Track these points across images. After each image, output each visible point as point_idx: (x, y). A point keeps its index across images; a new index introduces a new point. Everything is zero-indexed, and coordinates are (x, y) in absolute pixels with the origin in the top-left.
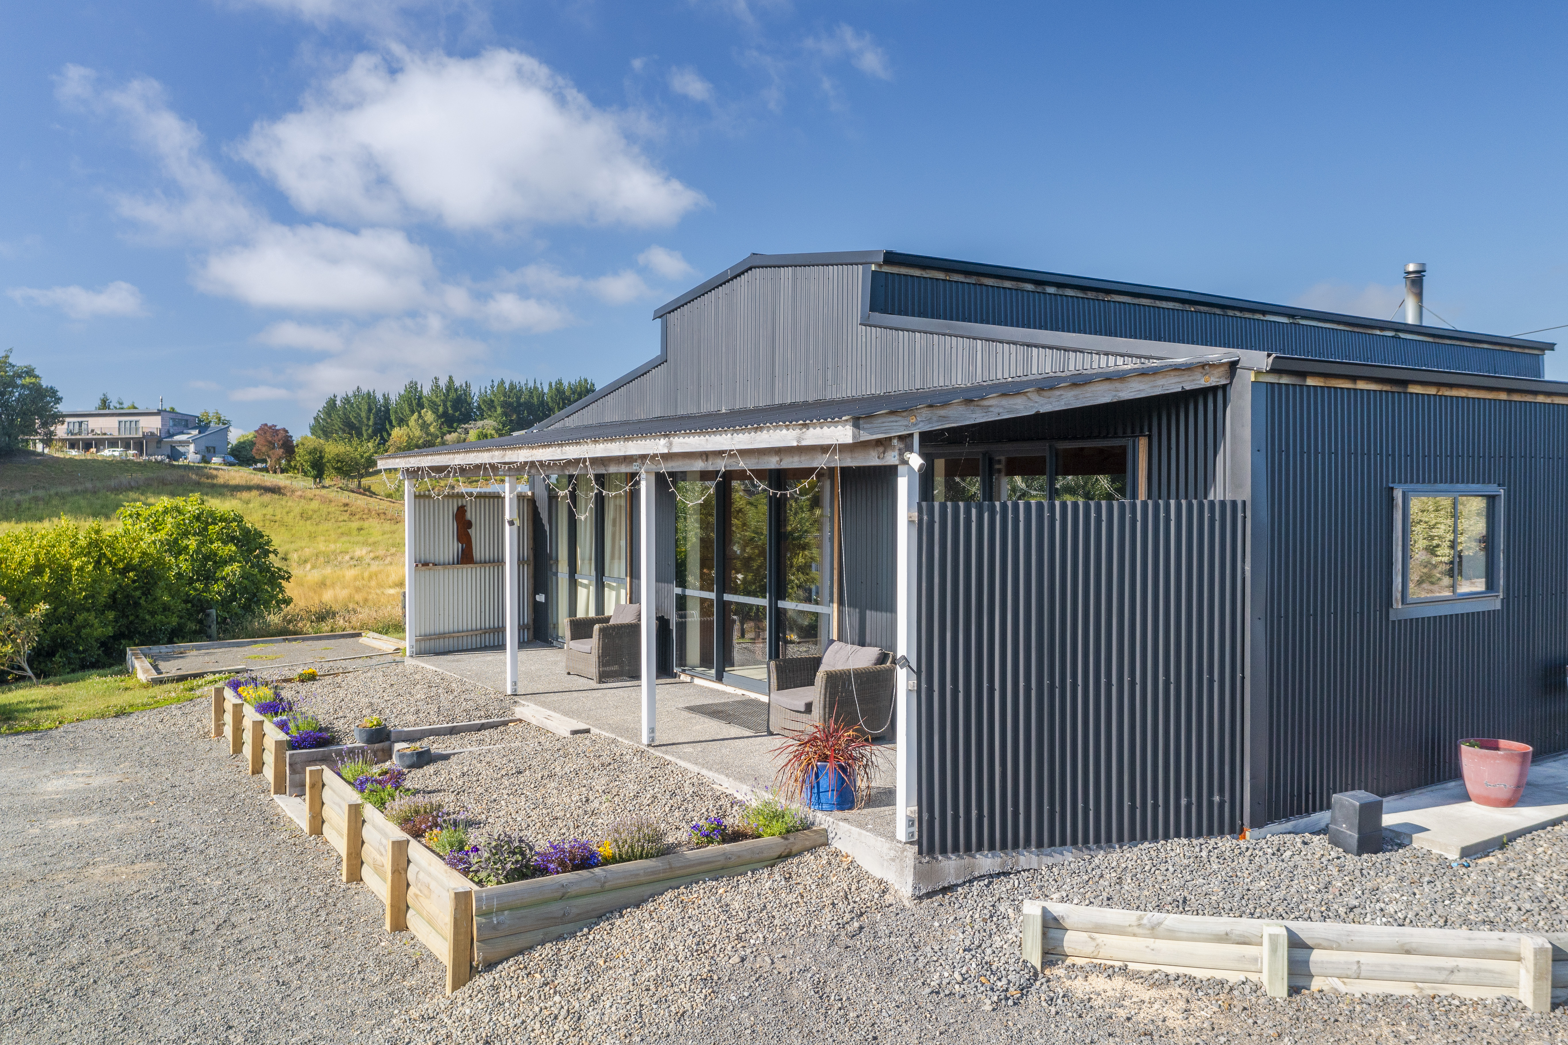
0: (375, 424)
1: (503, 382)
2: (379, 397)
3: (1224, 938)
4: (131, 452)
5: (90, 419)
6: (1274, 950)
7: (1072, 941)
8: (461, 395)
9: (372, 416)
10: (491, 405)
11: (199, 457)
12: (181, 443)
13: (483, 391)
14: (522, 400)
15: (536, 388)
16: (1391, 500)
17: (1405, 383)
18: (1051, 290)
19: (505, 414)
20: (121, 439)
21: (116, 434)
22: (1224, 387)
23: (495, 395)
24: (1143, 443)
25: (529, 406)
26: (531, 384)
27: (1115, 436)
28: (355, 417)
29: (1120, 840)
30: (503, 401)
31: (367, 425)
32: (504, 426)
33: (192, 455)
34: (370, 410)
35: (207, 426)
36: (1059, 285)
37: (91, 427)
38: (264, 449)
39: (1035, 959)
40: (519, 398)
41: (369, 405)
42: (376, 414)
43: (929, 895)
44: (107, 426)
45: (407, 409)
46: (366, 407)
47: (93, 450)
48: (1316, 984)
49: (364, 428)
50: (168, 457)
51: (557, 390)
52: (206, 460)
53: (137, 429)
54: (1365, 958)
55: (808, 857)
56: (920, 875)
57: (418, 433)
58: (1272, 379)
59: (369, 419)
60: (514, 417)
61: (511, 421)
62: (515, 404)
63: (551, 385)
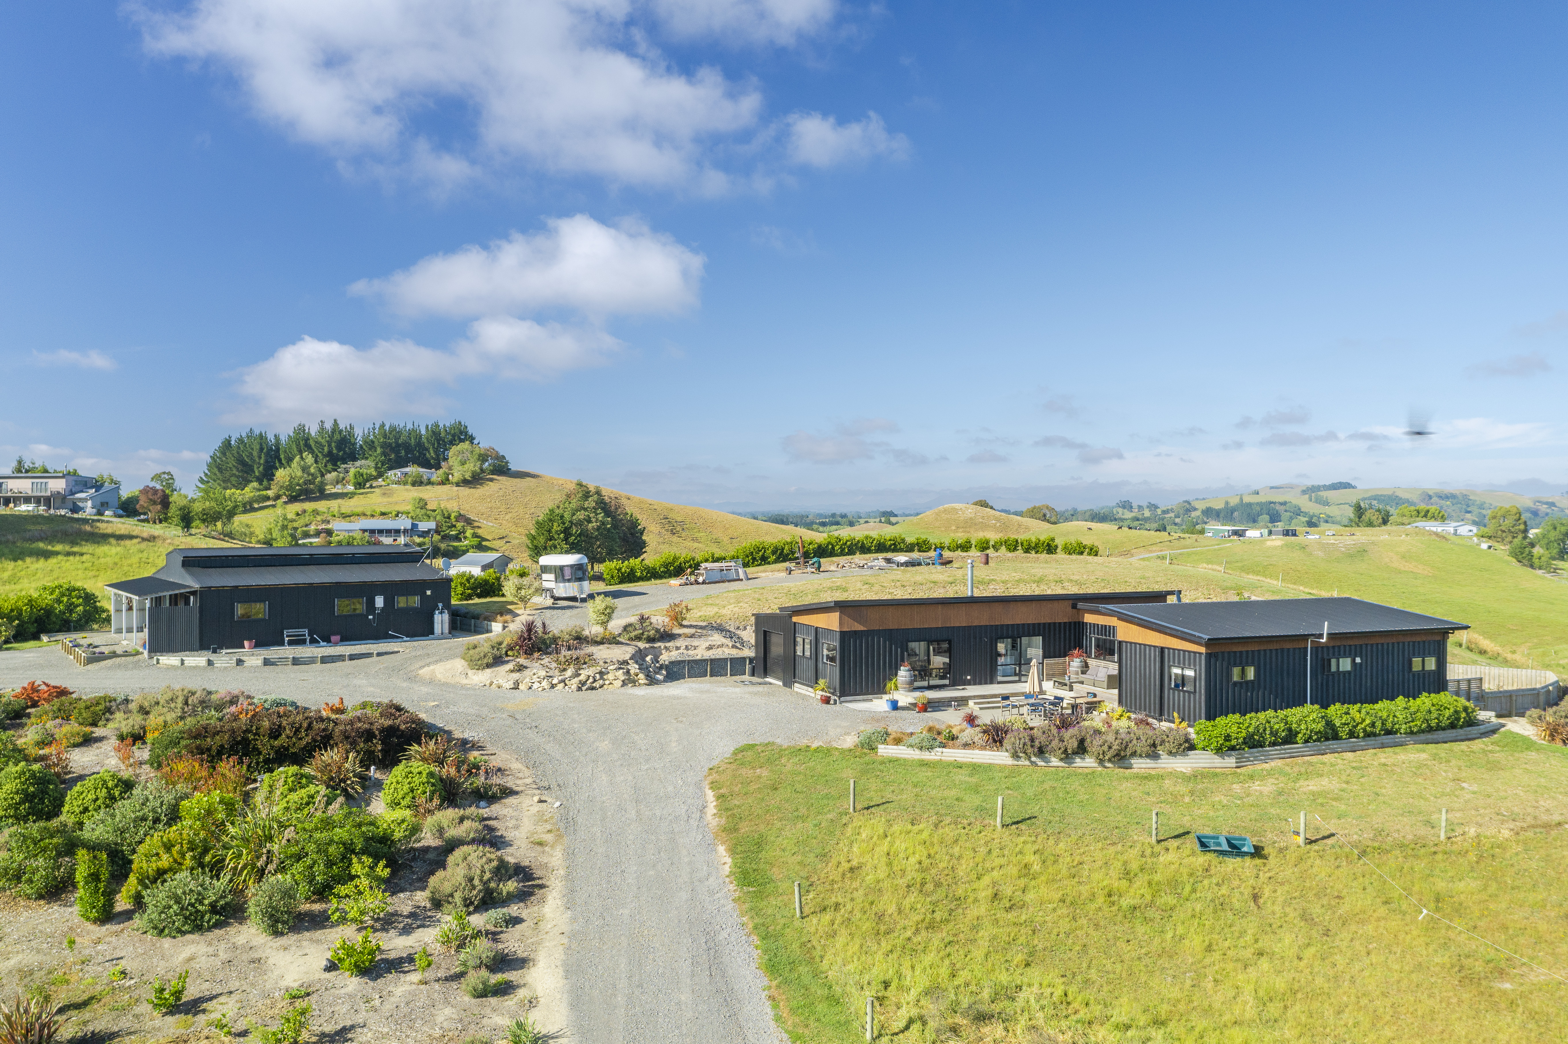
0: (266, 462)
1: (384, 425)
2: (271, 437)
4: (42, 508)
5: (9, 481)
8: (345, 436)
9: (263, 456)
10: (371, 445)
11: (94, 510)
12: (80, 500)
13: (366, 432)
14: (401, 441)
15: (413, 430)
19: (384, 454)
20: (34, 497)
21: (30, 493)
23: (376, 437)
25: (407, 447)
26: (409, 426)
28: (248, 457)
30: (383, 442)
31: (259, 463)
32: (383, 465)
33: (88, 510)
34: (261, 449)
35: (102, 485)
37: (10, 487)
38: (145, 505)
40: (397, 439)
41: (261, 445)
42: (268, 454)
44: (23, 486)
45: (295, 449)
46: (258, 447)
47: (12, 505)
49: (255, 467)
50: (71, 510)
51: (434, 431)
52: (100, 513)
53: (46, 490)
57: (299, 473)
59: (260, 458)
60: (393, 456)
61: (390, 460)
62: (394, 445)
63: (427, 427)
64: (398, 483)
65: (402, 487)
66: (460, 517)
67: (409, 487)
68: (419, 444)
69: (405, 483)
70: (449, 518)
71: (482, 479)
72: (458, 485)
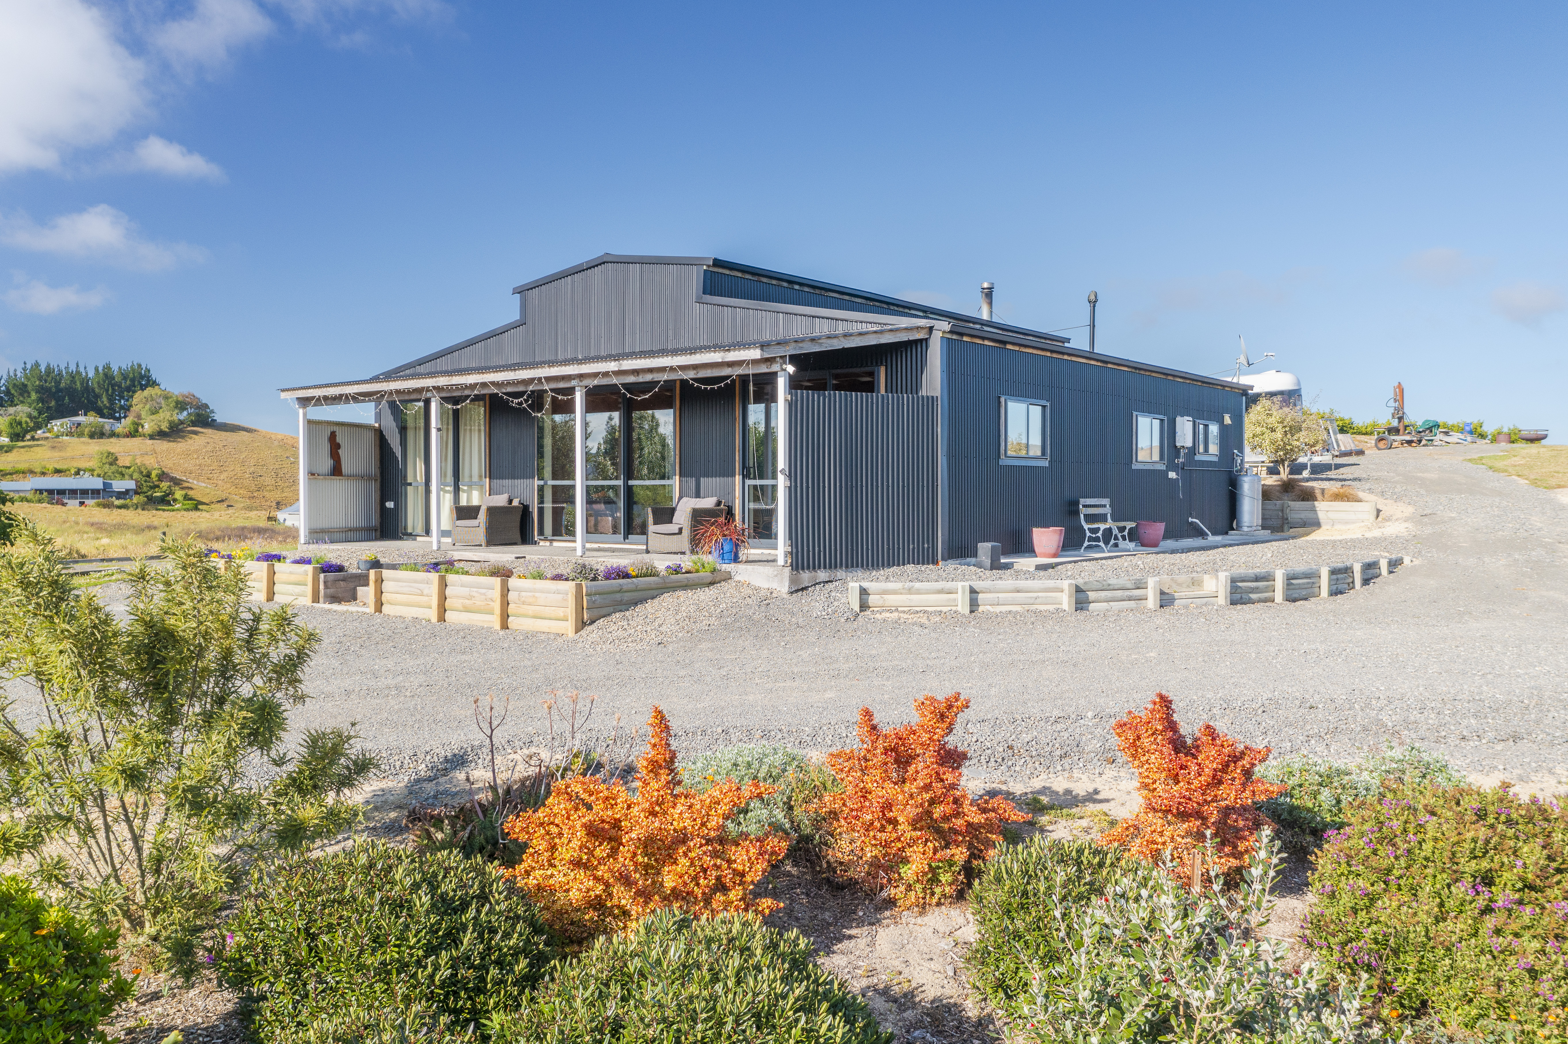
1: (37, 365)
3: (941, 591)
6: (964, 592)
7: (872, 600)
10: (23, 389)
13: (12, 374)
14: (63, 385)
15: (78, 372)
16: (999, 403)
17: (1005, 343)
18: (797, 287)
19: (41, 400)
22: (926, 340)
23: (29, 379)
24: (883, 369)
25: (70, 391)
26: (73, 368)
27: (867, 365)
29: (883, 565)
30: (39, 386)
32: (40, 413)
36: (801, 284)
39: (857, 608)
40: (58, 383)
43: (797, 591)
48: (981, 609)
51: (106, 375)
54: (1000, 595)
55: (723, 583)
56: (792, 581)
58: (949, 336)
60: (53, 403)
61: (49, 408)
62: (54, 390)
63: (97, 369)
64: (70, 434)
65: (75, 440)
66: (163, 476)
67: (86, 439)
68: (87, 389)
69: (81, 435)
70: (148, 475)
71: (182, 431)
72: (152, 437)
